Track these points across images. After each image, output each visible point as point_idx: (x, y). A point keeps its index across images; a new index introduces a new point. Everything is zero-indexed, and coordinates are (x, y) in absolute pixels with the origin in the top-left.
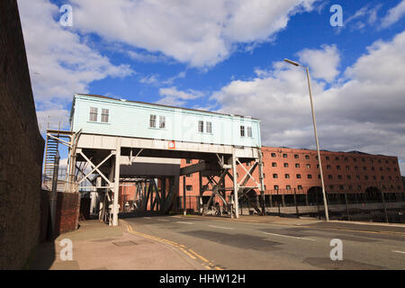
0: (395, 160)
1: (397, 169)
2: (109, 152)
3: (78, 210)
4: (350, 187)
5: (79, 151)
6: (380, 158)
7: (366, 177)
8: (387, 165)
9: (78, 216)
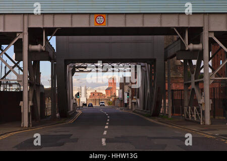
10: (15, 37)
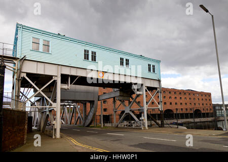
0: (209, 95)
1: (210, 100)
2: (51, 77)
3: (26, 127)
4: (186, 109)
5: (24, 75)
6: (202, 94)
7: (195, 104)
8: (206, 98)
9: (26, 131)
10: (52, 78)
